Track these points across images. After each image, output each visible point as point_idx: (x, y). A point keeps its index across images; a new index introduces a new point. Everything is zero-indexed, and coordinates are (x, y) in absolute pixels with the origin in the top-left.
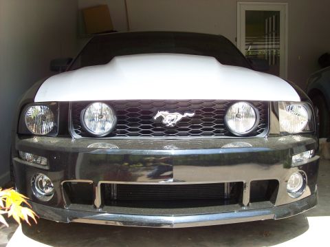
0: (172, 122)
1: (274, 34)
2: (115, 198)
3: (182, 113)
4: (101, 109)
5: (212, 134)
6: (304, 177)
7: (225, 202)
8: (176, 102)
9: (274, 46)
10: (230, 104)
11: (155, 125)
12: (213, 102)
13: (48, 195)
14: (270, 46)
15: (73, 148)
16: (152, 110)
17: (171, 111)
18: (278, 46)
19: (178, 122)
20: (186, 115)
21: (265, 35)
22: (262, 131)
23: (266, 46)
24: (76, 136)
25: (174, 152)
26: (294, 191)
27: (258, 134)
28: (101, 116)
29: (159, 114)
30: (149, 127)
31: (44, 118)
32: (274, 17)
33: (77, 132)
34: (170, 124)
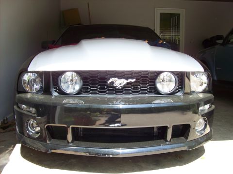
0: (120, 86)
1: (176, 27)
2: (81, 135)
3: (127, 79)
4: (72, 76)
5: (146, 93)
6: (206, 121)
7: (155, 138)
8: (123, 72)
9: (176, 34)
10: (159, 73)
11: (108, 87)
12: (148, 72)
13: (37, 133)
14: (174, 34)
15: (53, 103)
16: (106, 77)
17: (120, 78)
18: (179, 34)
19: (124, 85)
20: (130, 80)
21: (171, 28)
22: (179, 91)
23: (172, 34)
24: (55, 94)
25: (121, 106)
26: (199, 130)
27: (176, 93)
28: (72, 80)
29: (111, 80)
30: (104, 89)
31: (34, 80)
32: (176, 17)
33: (56, 91)
34: (119, 87)
